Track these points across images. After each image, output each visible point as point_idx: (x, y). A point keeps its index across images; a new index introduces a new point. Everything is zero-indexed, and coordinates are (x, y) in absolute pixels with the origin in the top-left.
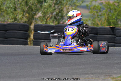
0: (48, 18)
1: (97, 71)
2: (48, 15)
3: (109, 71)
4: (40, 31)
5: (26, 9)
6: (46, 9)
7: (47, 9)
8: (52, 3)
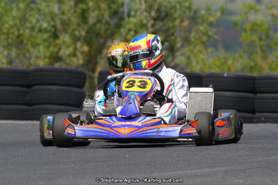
1: (238, 181)
3: (267, 180)
6: (132, 33)
7: (136, 32)
8: (146, 17)
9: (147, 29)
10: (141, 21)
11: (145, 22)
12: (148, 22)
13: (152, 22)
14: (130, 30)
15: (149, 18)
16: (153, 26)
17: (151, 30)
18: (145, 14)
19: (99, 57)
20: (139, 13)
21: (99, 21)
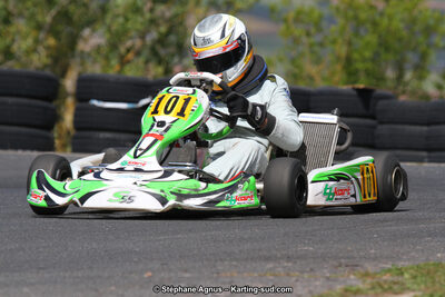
0: (128, 51)
2: (129, 43)
4: (99, 99)
5: (48, 19)
6: (121, 20)
7: (127, 20)
9: (142, 15)
11: (139, 3)
13: (149, 5)
16: (152, 10)
17: (148, 16)
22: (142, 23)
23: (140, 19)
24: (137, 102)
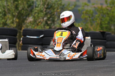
0: (39, 22)
2: (39, 20)
4: (29, 36)
7: (38, 14)
8: (43, 7)
9: (43, 12)
10: (41, 9)
11: (42, 9)
12: (44, 9)
13: (45, 9)
14: (36, 13)
15: (44, 8)
16: (45, 11)
17: (44, 13)
18: (42, 6)
19: (23, 24)
20: (39, 6)
21: (23, 9)
22: (43, 15)
23: (42, 14)
24: (40, 36)
